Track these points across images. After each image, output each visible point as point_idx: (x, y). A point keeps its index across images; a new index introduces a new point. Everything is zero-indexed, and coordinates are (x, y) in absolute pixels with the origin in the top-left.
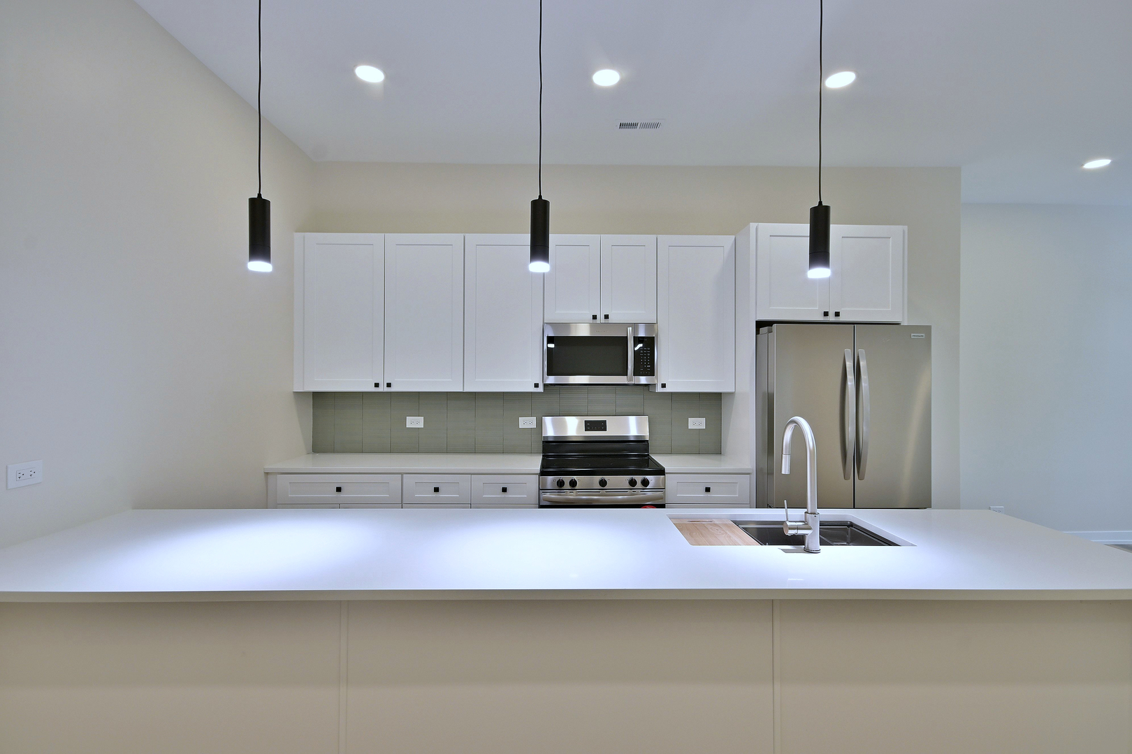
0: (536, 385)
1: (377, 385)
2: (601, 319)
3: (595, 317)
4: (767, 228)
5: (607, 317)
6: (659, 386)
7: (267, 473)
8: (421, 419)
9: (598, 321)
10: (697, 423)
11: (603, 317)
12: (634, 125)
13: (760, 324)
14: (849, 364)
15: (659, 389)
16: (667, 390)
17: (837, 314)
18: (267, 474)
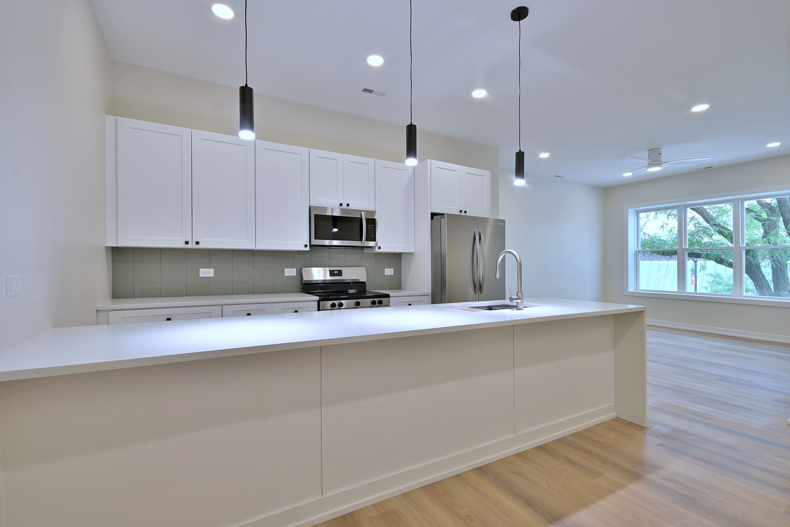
0: (306, 246)
1: (187, 243)
2: (344, 206)
3: (341, 205)
4: (436, 163)
5: (348, 205)
6: (377, 248)
8: (212, 270)
10: (389, 272)
11: (346, 205)
12: (371, 91)
13: (433, 215)
14: (477, 237)
15: (377, 250)
16: (381, 250)
17: (465, 212)
18: (97, 311)
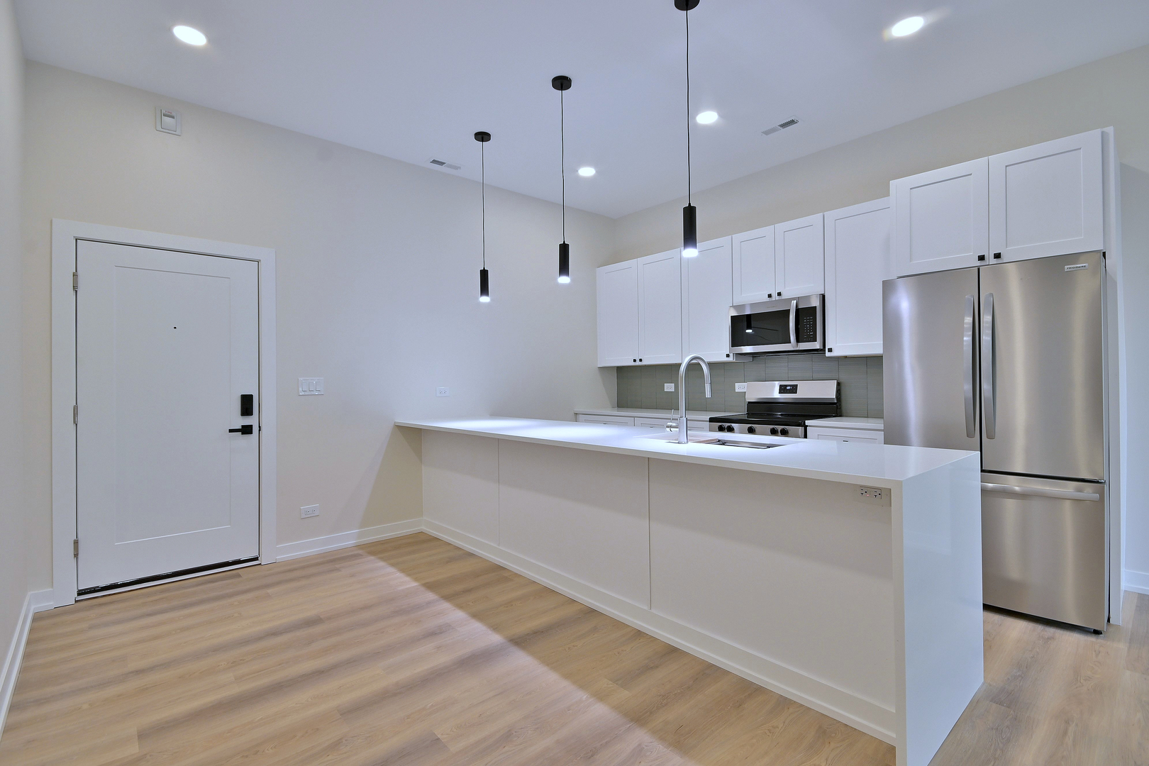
0: (728, 356)
1: (635, 361)
2: (775, 297)
3: (770, 296)
5: (779, 294)
6: (826, 350)
7: (577, 414)
8: (673, 385)
9: (773, 299)
11: (776, 295)
15: (827, 354)
16: (835, 354)
17: (996, 256)
